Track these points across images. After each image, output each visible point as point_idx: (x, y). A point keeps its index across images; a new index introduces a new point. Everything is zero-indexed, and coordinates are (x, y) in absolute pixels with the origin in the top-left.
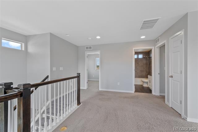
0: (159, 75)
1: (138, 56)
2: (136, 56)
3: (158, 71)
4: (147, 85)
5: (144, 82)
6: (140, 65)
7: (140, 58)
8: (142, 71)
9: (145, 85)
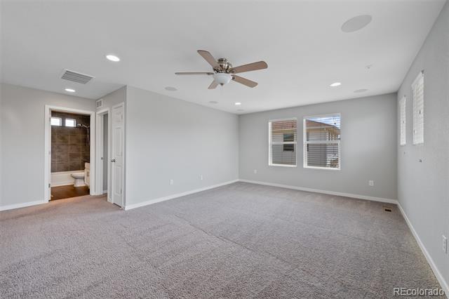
0: (102, 161)
1: (63, 122)
2: (56, 122)
3: (100, 154)
4: (83, 182)
5: (76, 178)
6: (69, 143)
7: (68, 128)
8: (72, 156)
9: (79, 184)
